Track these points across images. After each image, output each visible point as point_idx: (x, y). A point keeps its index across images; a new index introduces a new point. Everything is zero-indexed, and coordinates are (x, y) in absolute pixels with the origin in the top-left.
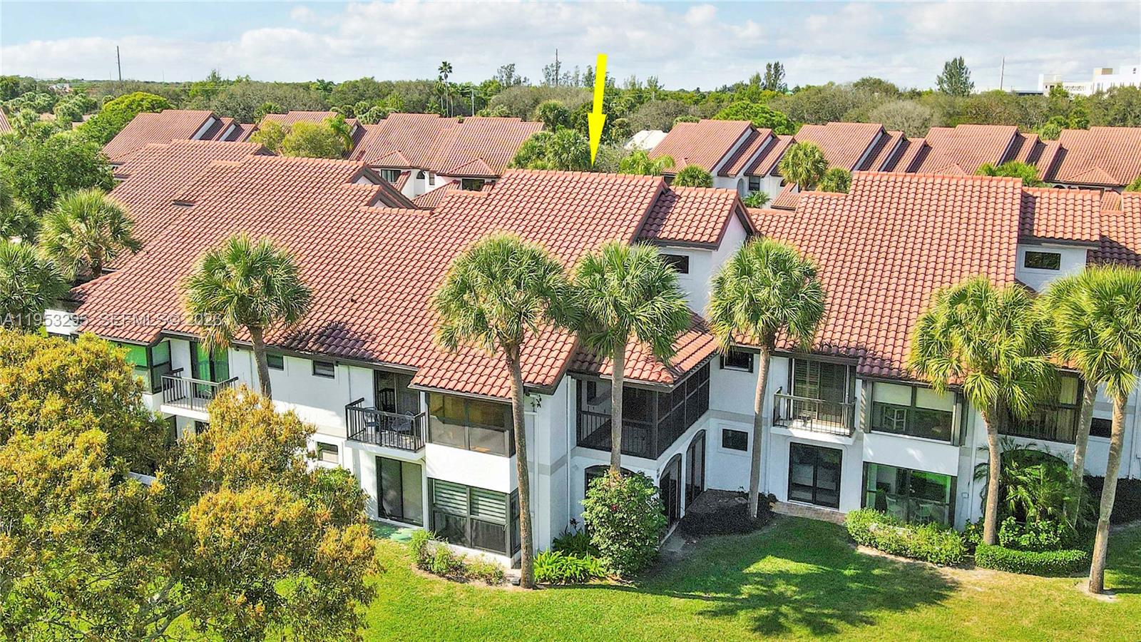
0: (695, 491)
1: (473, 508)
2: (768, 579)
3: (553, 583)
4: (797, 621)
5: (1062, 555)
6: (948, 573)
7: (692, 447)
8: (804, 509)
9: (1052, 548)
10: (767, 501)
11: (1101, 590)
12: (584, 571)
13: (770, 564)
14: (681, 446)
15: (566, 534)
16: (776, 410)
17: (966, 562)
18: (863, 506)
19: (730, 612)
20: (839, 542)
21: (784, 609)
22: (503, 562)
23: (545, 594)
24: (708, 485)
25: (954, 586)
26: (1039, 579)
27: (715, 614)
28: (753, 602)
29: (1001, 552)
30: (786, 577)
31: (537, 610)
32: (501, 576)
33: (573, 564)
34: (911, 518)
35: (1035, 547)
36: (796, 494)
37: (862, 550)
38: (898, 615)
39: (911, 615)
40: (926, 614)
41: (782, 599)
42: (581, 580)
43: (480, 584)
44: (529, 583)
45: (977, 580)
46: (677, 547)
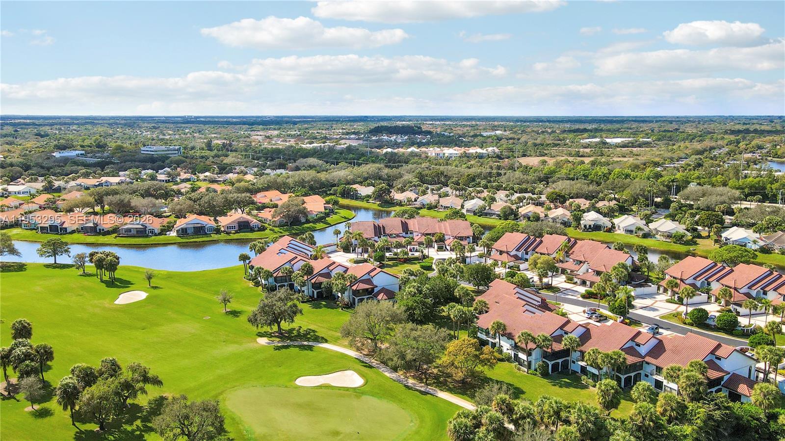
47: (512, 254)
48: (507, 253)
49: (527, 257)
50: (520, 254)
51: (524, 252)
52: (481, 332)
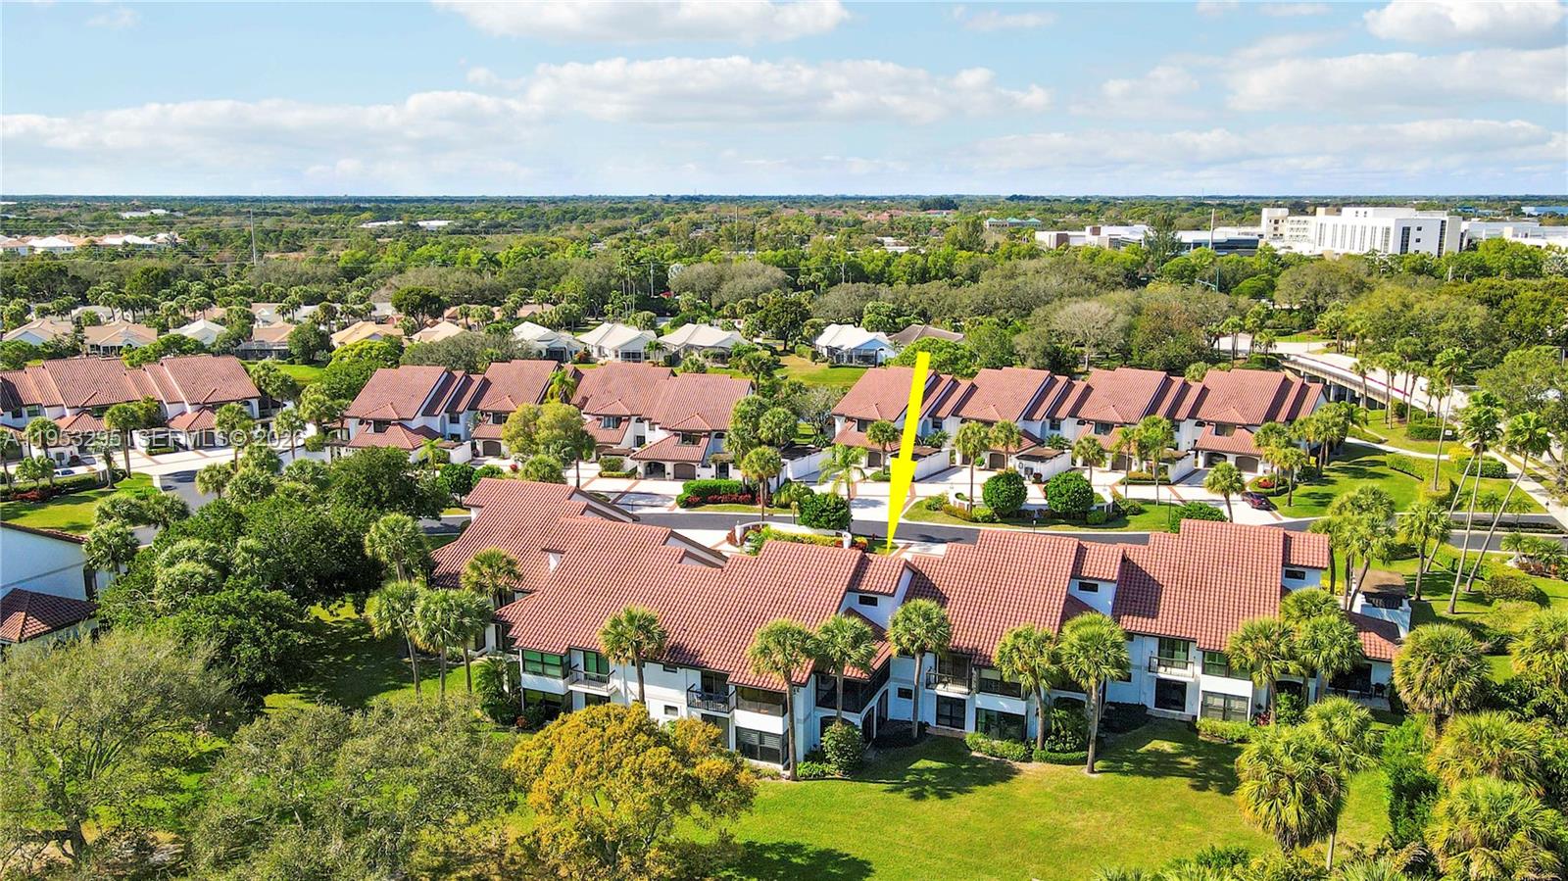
0: (882, 720)
1: (761, 741)
2: (920, 772)
3: (807, 778)
4: (932, 793)
5: (1077, 754)
6: (1017, 765)
7: (880, 700)
8: (945, 730)
9: (1072, 751)
10: (923, 726)
11: (1093, 772)
12: (823, 771)
13: (922, 764)
14: (874, 703)
15: (811, 751)
16: (928, 679)
17: (1028, 759)
18: (976, 729)
19: (900, 790)
20: (962, 750)
21: (927, 787)
22: (779, 767)
23: (803, 784)
24: (890, 716)
25: (1018, 772)
26: (1063, 767)
27: (892, 791)
28: (911, 784)
29: (1045, 754)
30: (930, 770)
31: (800, 792)
32: (778, 775)
33: (817, 768)
34: (1002, 736)
35: (1063, 751)
36: (942, 721)
37: (974, 754)
38: (985, 788)
39: (991, 788)
40: (1001, 787)
41: (927, 782)
42: (822, 776)
43: (768, 780)
44: (795, 778)
45: (1033, 769)
46: (871, 756)
47: (416, 423)
48: (401, 423)
49: (459, 429)
50: (435, 423)
51: (447, 415)
52: (539, 668)
